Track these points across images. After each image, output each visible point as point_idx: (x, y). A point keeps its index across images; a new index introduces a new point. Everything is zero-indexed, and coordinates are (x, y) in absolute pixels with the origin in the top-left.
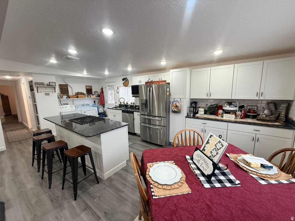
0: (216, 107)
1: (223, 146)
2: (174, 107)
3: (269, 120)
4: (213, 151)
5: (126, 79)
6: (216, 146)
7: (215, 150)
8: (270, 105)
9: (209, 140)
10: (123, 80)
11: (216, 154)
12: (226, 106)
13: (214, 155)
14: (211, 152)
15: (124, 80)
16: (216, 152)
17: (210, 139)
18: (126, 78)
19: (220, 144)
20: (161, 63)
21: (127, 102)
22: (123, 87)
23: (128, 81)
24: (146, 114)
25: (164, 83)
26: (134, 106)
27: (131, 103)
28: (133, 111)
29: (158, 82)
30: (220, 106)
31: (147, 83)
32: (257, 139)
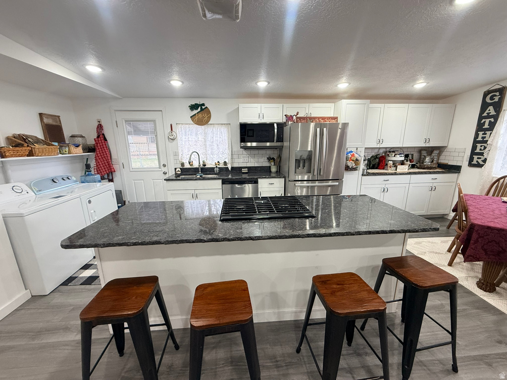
0: (376, 158)
3: (434, 168)
5: (203, 107)
10: (193, 107)
12: (394, 156)
15: (197, 109)
18: (203, 105)
20: (338, 86)
21: (204, 162)
22: (191, 126)
23: (209, 112)
24: (306, 179)
25: (334, 121)
26: (230, 169)
27: (217, 162)
28: (257, 179)
29: (323, 118)
30: (382, 157)
31: (300, 118)
32: (434, 188)
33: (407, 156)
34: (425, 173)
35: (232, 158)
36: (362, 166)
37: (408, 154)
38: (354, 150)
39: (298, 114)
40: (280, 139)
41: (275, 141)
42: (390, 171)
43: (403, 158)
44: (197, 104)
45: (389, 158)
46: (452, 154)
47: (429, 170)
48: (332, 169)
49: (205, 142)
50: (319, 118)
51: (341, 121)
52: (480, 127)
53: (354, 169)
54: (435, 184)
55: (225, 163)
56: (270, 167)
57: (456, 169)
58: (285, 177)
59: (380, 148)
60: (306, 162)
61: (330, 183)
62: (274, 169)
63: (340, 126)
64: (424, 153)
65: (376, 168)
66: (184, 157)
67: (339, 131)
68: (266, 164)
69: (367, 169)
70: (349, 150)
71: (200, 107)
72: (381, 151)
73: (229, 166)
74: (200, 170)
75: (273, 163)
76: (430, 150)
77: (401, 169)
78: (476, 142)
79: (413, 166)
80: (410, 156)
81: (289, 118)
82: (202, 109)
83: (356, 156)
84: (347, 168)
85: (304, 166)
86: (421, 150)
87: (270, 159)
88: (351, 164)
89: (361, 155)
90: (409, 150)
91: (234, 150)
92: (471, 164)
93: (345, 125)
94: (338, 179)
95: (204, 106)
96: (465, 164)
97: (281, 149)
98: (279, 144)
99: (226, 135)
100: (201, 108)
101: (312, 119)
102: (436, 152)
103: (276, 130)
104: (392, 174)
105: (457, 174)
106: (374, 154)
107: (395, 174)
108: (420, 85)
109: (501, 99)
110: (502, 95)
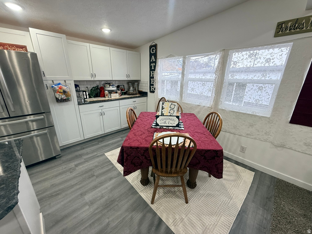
0: (98, 88)
1: (175, 105)
2: (62, 93)
3: (135, 94)
4: (170, 111)
6: (171, 108)
7: (171, 110)
8: (130, 84)
9: (162, 107)
11: (173, 112)
12: (108, 87)
13: (172, 113)
14: (169, 112)
16: (173, 111)
17: (163, 105)
19: (173, 105)
25: (22, 50)
30: (101, 88)
32: (135, 107)
33: (118, 87)
34: (128, 98)
37: (119, 85)
38: (62, 82)
42: (107, 99)
43: (115, 89)
45: (106, 89)
46: (143, 85)
47: (132, 95)
52: (151, 68)
53: (65, 100)
54: (136, 105)
57: (144, 94)
59: (96, 81)
65: (99, 97)
76: (133, 82)
77: (115, 96)
78: (150, 78)
80: (122, 87)
83: (64, 87)
84: (57, 100)
86: (128, 82)
88: (59, 96)
92: (151, 92)
93: (32, 56)
94: (43, 112)
102: (136, 84)
104: (105, 101)
105: (146, 97)
106: (95, 85)
107: (110, 100)
109: (156, 51)
110: (156, 49)
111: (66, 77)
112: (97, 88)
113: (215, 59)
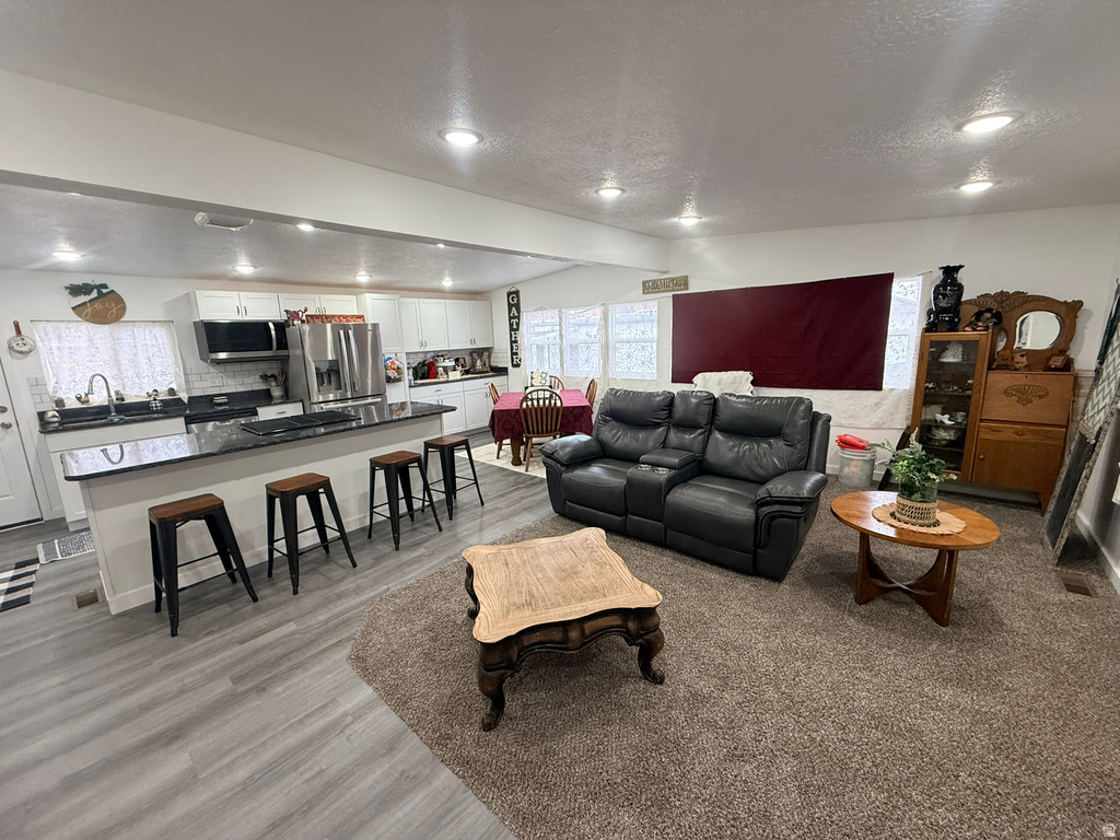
0: (426, 364)
2: (394, 369)
3: (487, 371)
5: (105, 291)
10: (77, 290)
12: (441, 361)
15: (88, 294)
18: (105, 286)
21: (117, 393)
22: (74, 325)
23: (120, 300)
24: (331, 399)
25: (360, 322)
26: (186, 401)
27: (151, 392)
28: (254, 408)
29: (345, 317)
30: (431, 363)
31: (312, 316)
33: (457, 360)
34: (477, 378)
35: (187, 382)
36: (408, 376)
37: (459, 358)
38: (393, 356)
39: (306, 310)
40: (283, 343)
41: (275, 348)
42: (441, 380)
43: (453, 363)
44: (87, 284)
45: (439, 365)
46: (500, 355)
47: (482, 374)
48: (370, 381)
49: (116, 353)
50: (339, 316)
51: (370, 320)
52: (512, 329)
53: (399, 380)
55: (172, 392)
56: (269, 390)
57: (502, 371)
58: (302, 401)
59: (426, 353)
60: (331, 374)
61: (370, 400)
62: (277, 392)
63: (370, 328)
64: (475, 355)
65: (428, 378)
66: (61, 388)
67: (370, 333)
68: (261, 386)
69: (415, 379)
70: (386, 357)
71: (95, 291)
72: (429, 356)
73: (184, 396)
74: (113, 409)
75: (273, 384)
76: (480, 352)
77: (453, 375)
78: (512, 342)
79: (467, 372)
80: (461, 360)
81: (293, 315)
82: (101, 295)
83: (397, 363)
84: (389, 380)
85: (330, 382)
86: (472, 352)
87: (265, 378)
88: (393, 374)
89: (403, 363)
90: (460, 353)
91: (188, 367)
92: (514, 366)
93: (375, 326)
94: (381, 394)
95: (107, 288)
96: (509, 365)
97: (285, 360)
98: (282, 353)
99: (165, 340)
100: (99, 292)
101: (329, 318)
102: (486, 354)
103: (273, 332)
104: (443, 382)
105: (506, 376)
106: (420, 360)
107: (447, 382)
108: (447, 283)
109: (518, 301)
110: (518, 297)
111: (396, 349)
112: (423, 364)
113: (595, 314)
